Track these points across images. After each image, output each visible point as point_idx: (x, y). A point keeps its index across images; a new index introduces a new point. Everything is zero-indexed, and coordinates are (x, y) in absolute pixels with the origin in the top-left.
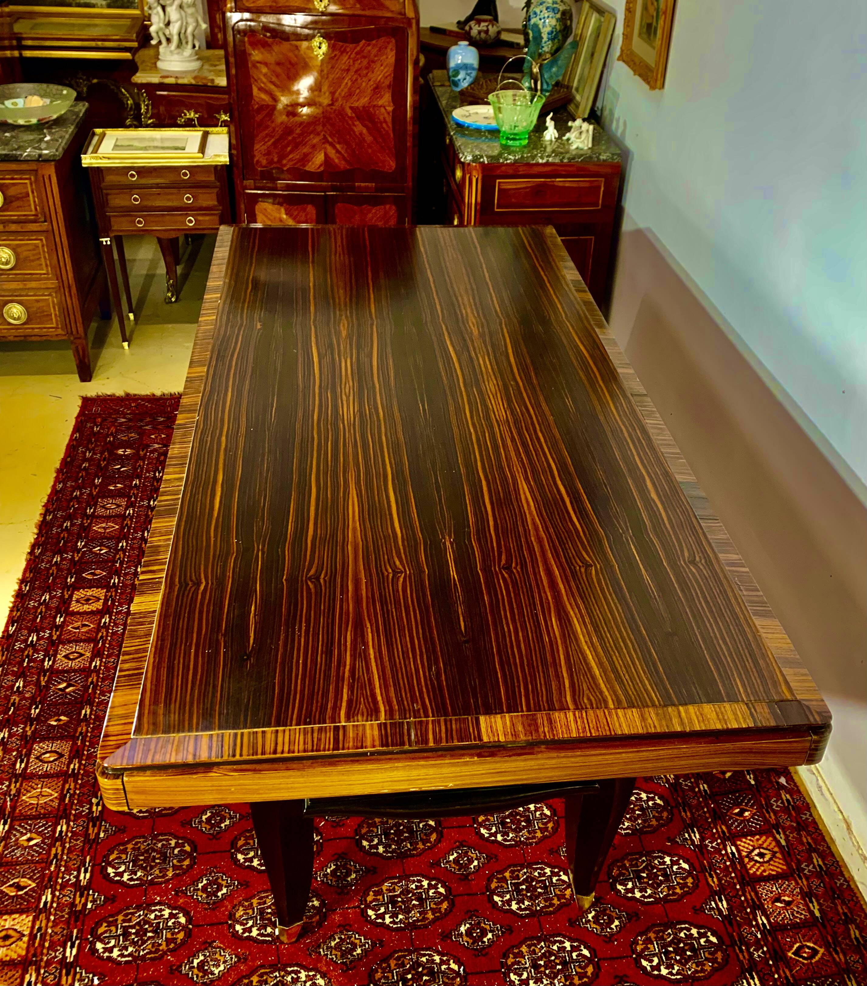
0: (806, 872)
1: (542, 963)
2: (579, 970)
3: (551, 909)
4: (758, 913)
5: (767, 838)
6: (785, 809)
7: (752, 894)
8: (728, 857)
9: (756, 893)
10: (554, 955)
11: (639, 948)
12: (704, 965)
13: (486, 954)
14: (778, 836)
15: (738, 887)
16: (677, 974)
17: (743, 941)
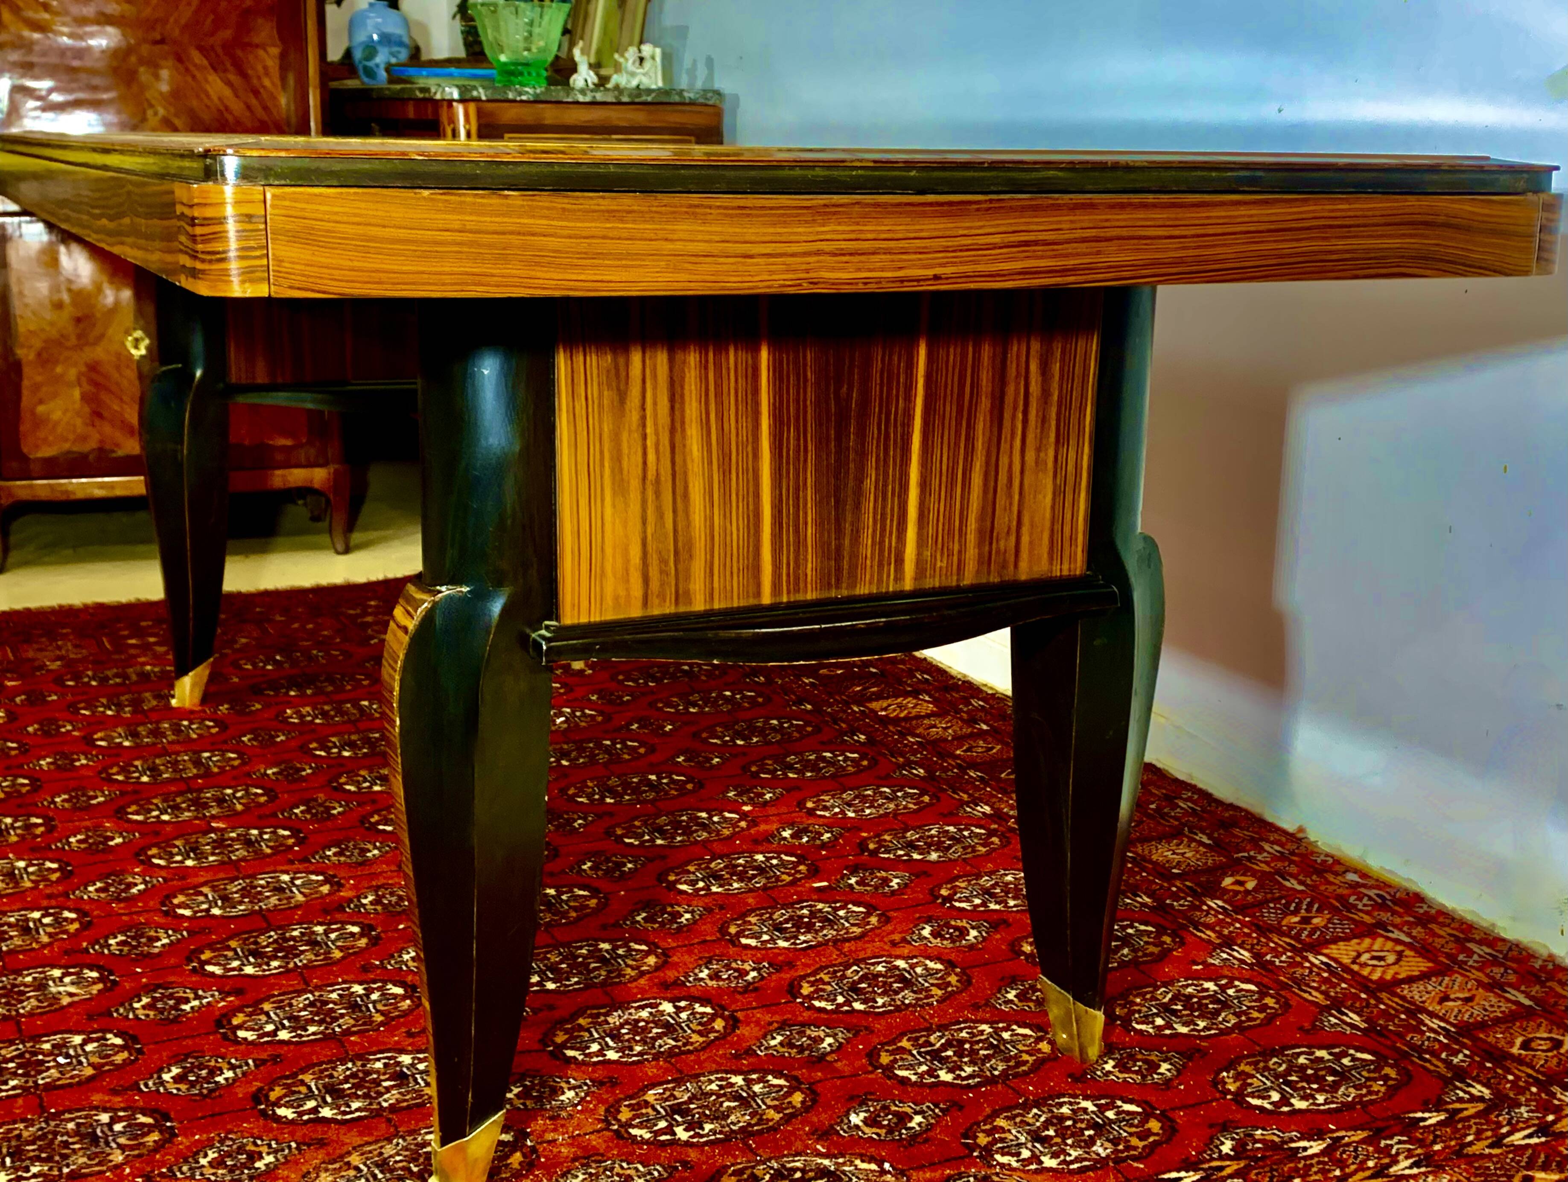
0: (1470, 963)
1: (1051, 1132)
2: (1133, 1130)
3: (1025, 1068)
4: (1424, 1017)
5: (1374, 939)
6: (1382, 905)
7: (1396, 1000)
8: (1319, 968)
9: (1403, 998)
10: (1069, 1118)
11: (1232, 1088)
12: (1371, 1086)
13: (926, 1141)
14: (1390, 935)
15: (1363, 996)
16: (1326, 1102)
17: (1419, 1050)
